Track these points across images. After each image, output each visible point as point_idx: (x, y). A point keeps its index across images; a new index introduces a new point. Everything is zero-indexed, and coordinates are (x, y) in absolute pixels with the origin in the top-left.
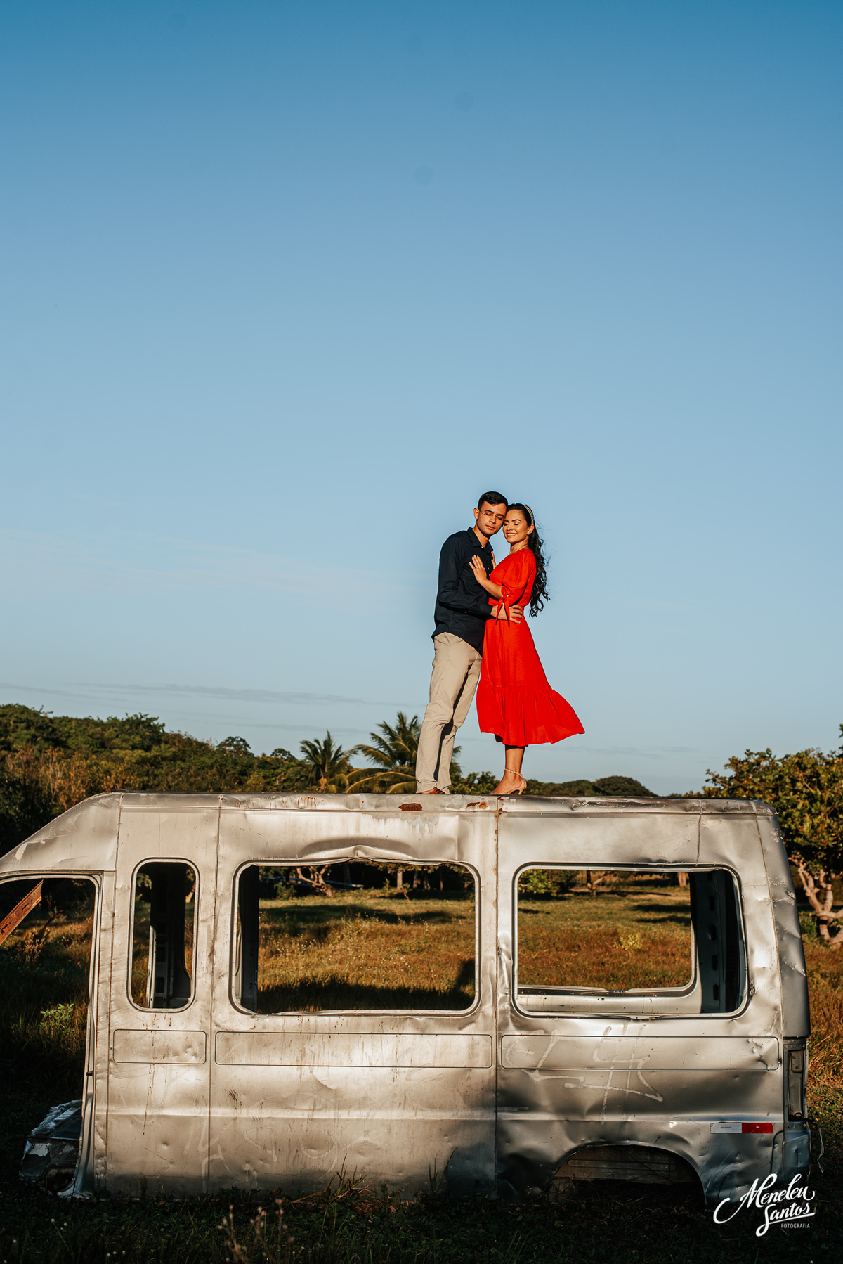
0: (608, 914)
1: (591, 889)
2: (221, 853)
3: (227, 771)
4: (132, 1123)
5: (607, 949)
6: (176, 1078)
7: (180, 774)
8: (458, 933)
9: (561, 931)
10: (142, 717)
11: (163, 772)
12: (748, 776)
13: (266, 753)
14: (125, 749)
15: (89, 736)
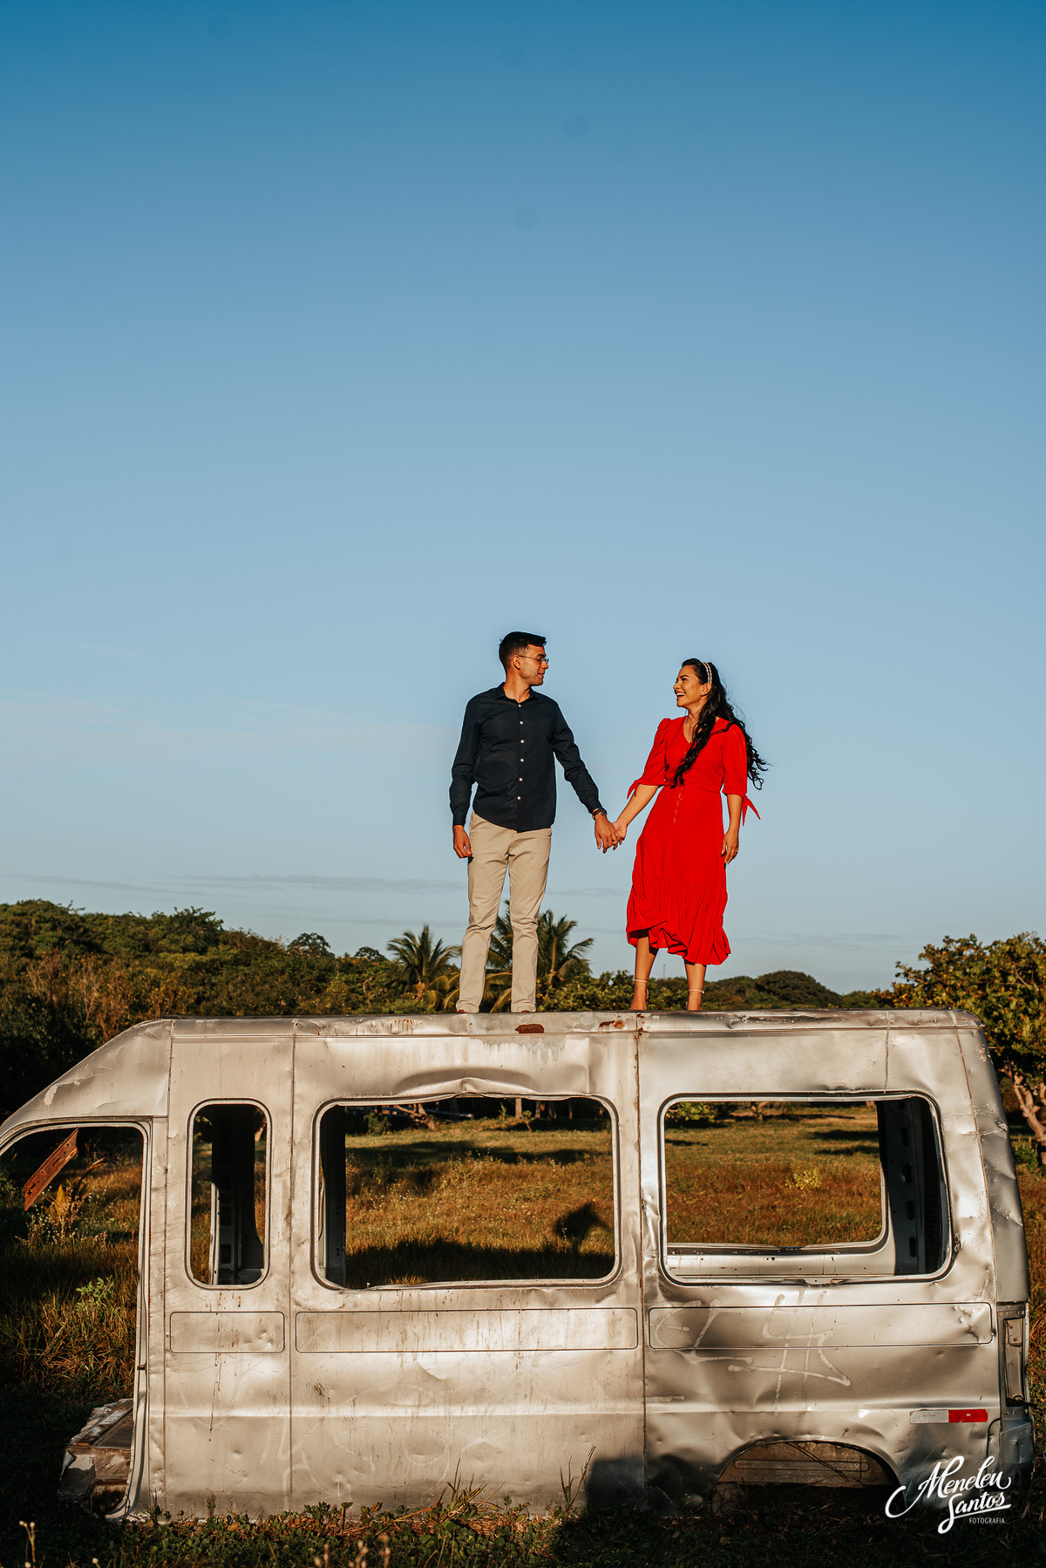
0: (778, 1143)
1: (756, 1113)
2: (297, 1091)
3: (302, 977)
4: (195, 1427)
5: (778, 1190)
6: (249, 1370)
7: (243, 982)
8: (593, 1174)
9: (720, 1167)
10: (194, 912)
11: (223, 978)
12: (948, 968)
13: (348, 953)
14: (175, 952)
15: (129, 936)
